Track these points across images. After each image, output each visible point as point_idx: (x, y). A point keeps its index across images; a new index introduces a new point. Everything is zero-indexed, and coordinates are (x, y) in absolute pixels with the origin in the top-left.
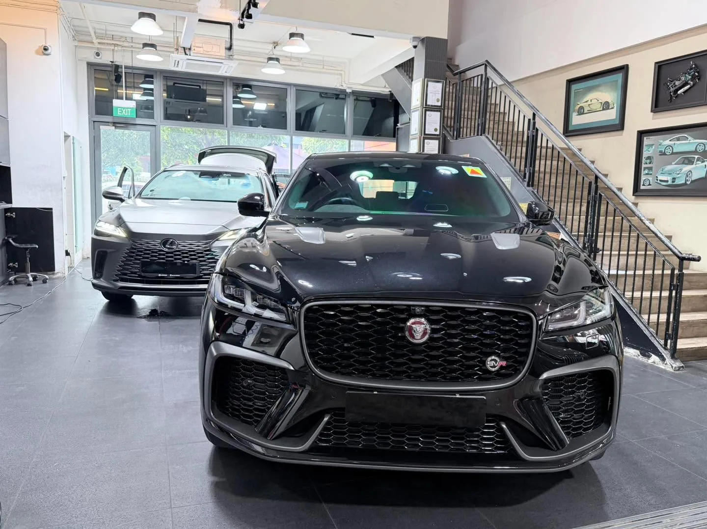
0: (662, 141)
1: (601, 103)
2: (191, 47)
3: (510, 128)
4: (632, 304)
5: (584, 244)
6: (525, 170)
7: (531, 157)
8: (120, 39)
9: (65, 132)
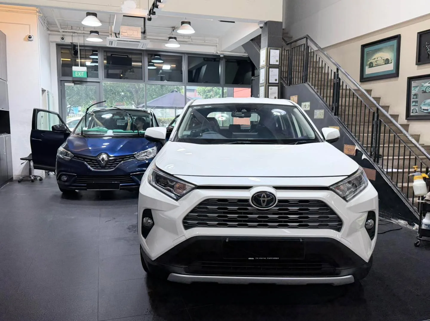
0: (423, 84)
1: (384, 60)
2: (119, 32)
3: (326, 77)
4: (402, 191)
5: (371, 153)
6: (332, 105)
7: (336, 96)
8: (77, 28)
9: (42, 88)
